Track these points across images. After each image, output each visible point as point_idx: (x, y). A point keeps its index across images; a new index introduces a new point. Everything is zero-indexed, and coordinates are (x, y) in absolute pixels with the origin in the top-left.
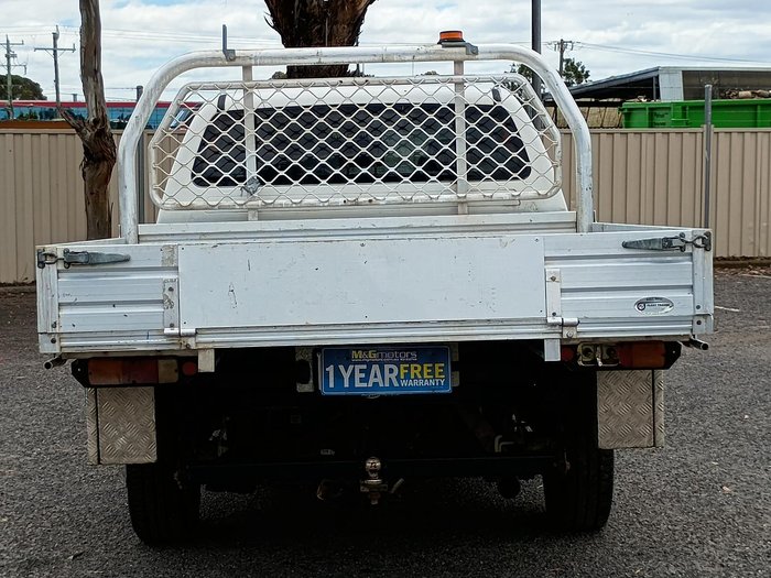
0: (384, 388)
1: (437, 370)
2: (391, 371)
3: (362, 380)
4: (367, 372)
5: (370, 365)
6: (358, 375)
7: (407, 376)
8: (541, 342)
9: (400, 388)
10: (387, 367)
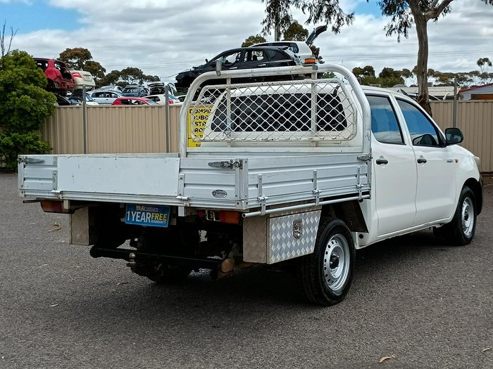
0: (145, 223)
1: (165, 217)
2: (149, 215)
3: (138, 219)
4: (140, 215)
5: (142, 212)
6: (138, 216)
7: (154, 219)
8: (177, 207)
9: (151, 223)
10: (147, 214)
